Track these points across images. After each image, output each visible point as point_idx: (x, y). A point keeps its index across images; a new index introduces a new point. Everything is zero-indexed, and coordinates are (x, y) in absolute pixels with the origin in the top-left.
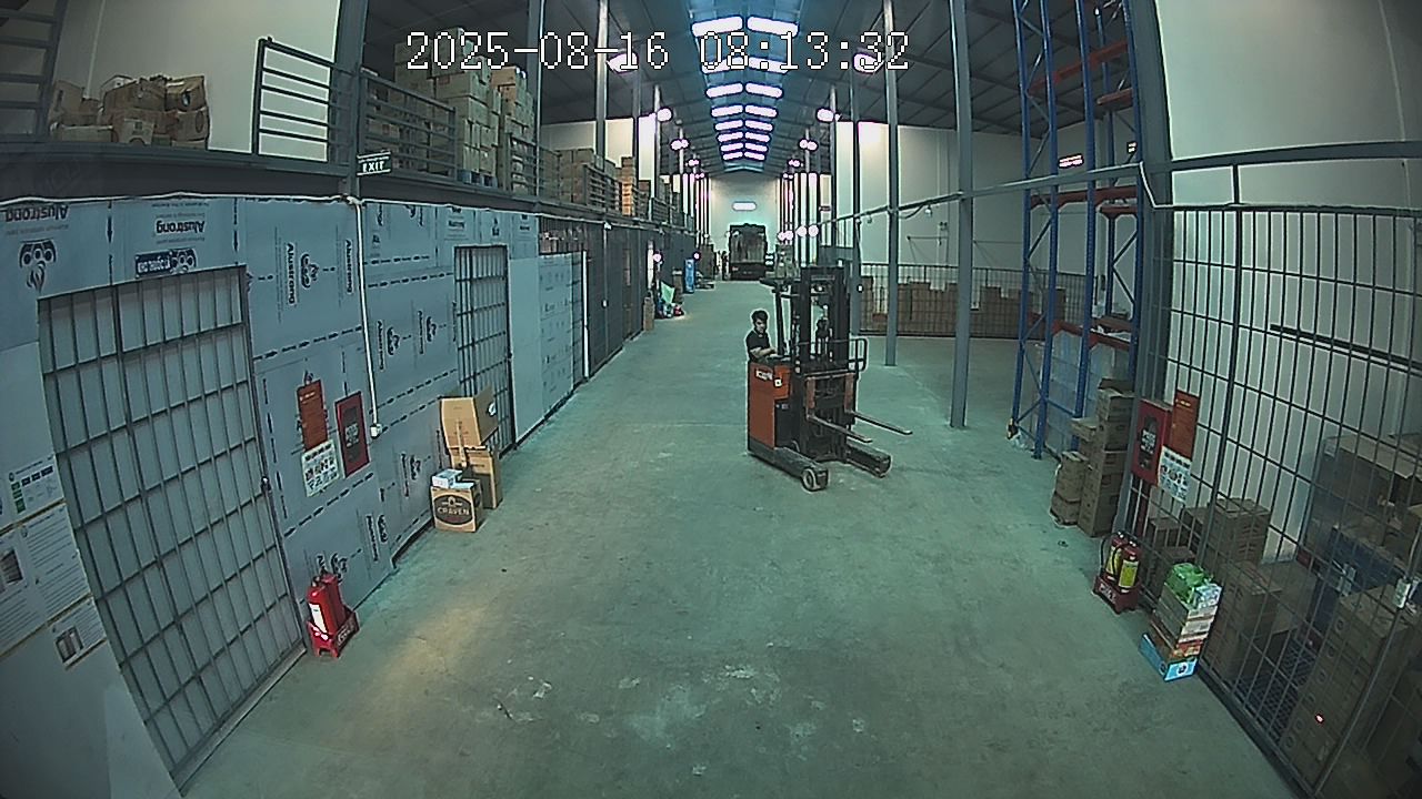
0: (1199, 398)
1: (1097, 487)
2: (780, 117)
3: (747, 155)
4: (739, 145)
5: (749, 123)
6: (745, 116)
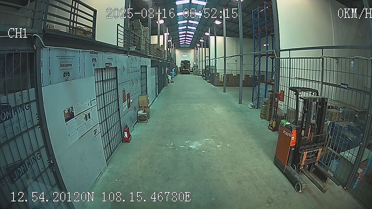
0: (284, 91)
1: (269, 111)
2: (195, 34)
3: (186, 43)
4: (184, 41)
5: (187, 35)
6: (186, 34)
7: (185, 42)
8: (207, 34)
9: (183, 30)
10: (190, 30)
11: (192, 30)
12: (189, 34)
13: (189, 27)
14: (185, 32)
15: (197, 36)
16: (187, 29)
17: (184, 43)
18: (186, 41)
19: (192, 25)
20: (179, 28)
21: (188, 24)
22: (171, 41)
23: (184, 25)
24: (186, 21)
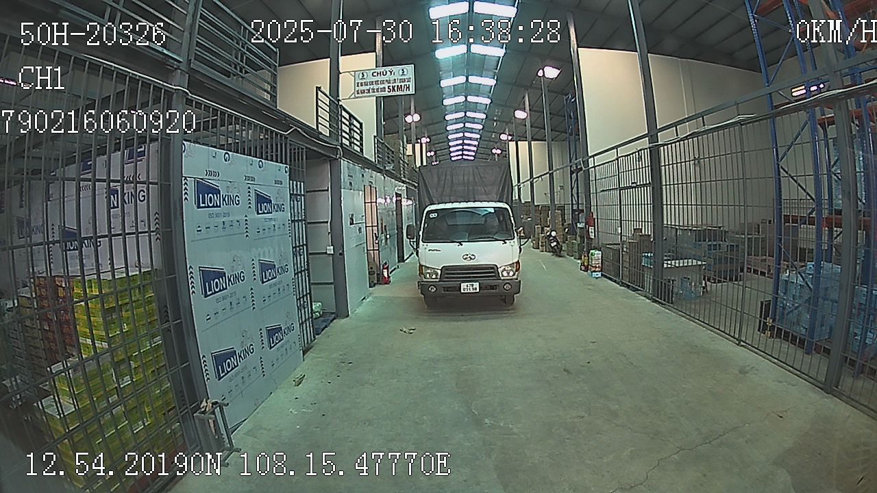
2: (482, 138)
3: (464, 157)
4: (460, 153)
5: (466, 142)
6: (464, 138)
7: (463, 155)
8: (504, 137)
9: (457, 131)
10: (471, 131)
11: (474, 131)
12: (470, 139)
13: (468, 125)
14: (461, 135)
15: (487, 142)
16: (464, 130)
17: (460, 157)
18: (465, 153)
19: (473, 120)
20: (448, 128)
21: (465, 120)
22: (433, 153)
23: (457, 121)
24: (462, 114)
